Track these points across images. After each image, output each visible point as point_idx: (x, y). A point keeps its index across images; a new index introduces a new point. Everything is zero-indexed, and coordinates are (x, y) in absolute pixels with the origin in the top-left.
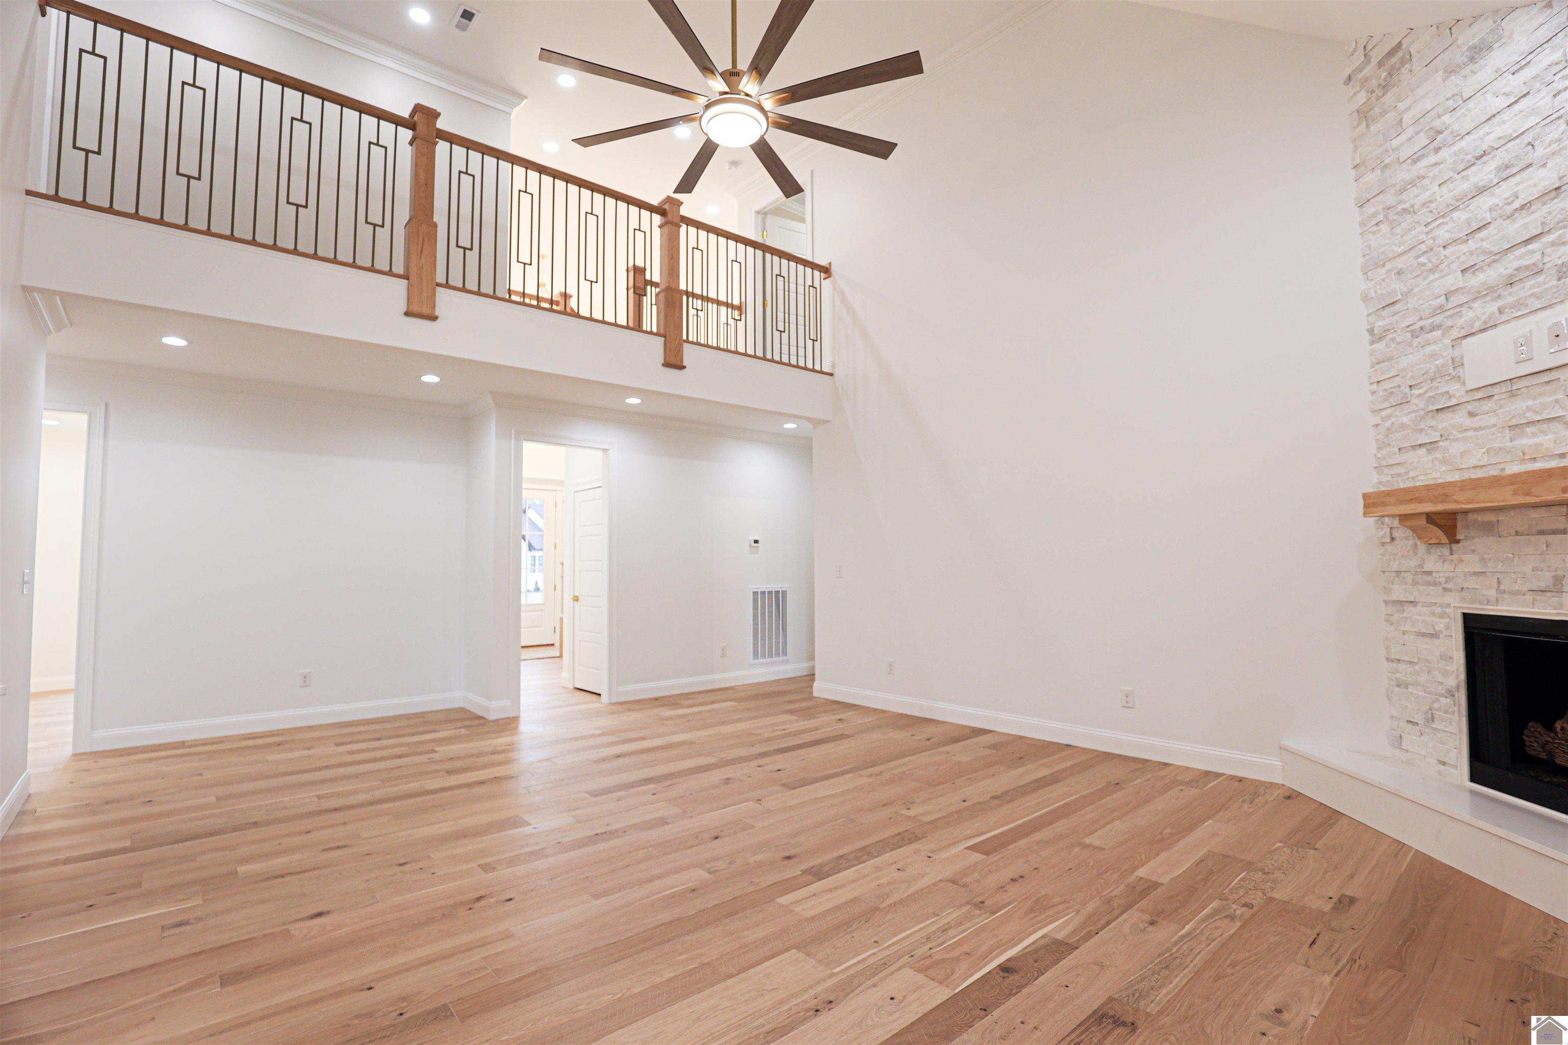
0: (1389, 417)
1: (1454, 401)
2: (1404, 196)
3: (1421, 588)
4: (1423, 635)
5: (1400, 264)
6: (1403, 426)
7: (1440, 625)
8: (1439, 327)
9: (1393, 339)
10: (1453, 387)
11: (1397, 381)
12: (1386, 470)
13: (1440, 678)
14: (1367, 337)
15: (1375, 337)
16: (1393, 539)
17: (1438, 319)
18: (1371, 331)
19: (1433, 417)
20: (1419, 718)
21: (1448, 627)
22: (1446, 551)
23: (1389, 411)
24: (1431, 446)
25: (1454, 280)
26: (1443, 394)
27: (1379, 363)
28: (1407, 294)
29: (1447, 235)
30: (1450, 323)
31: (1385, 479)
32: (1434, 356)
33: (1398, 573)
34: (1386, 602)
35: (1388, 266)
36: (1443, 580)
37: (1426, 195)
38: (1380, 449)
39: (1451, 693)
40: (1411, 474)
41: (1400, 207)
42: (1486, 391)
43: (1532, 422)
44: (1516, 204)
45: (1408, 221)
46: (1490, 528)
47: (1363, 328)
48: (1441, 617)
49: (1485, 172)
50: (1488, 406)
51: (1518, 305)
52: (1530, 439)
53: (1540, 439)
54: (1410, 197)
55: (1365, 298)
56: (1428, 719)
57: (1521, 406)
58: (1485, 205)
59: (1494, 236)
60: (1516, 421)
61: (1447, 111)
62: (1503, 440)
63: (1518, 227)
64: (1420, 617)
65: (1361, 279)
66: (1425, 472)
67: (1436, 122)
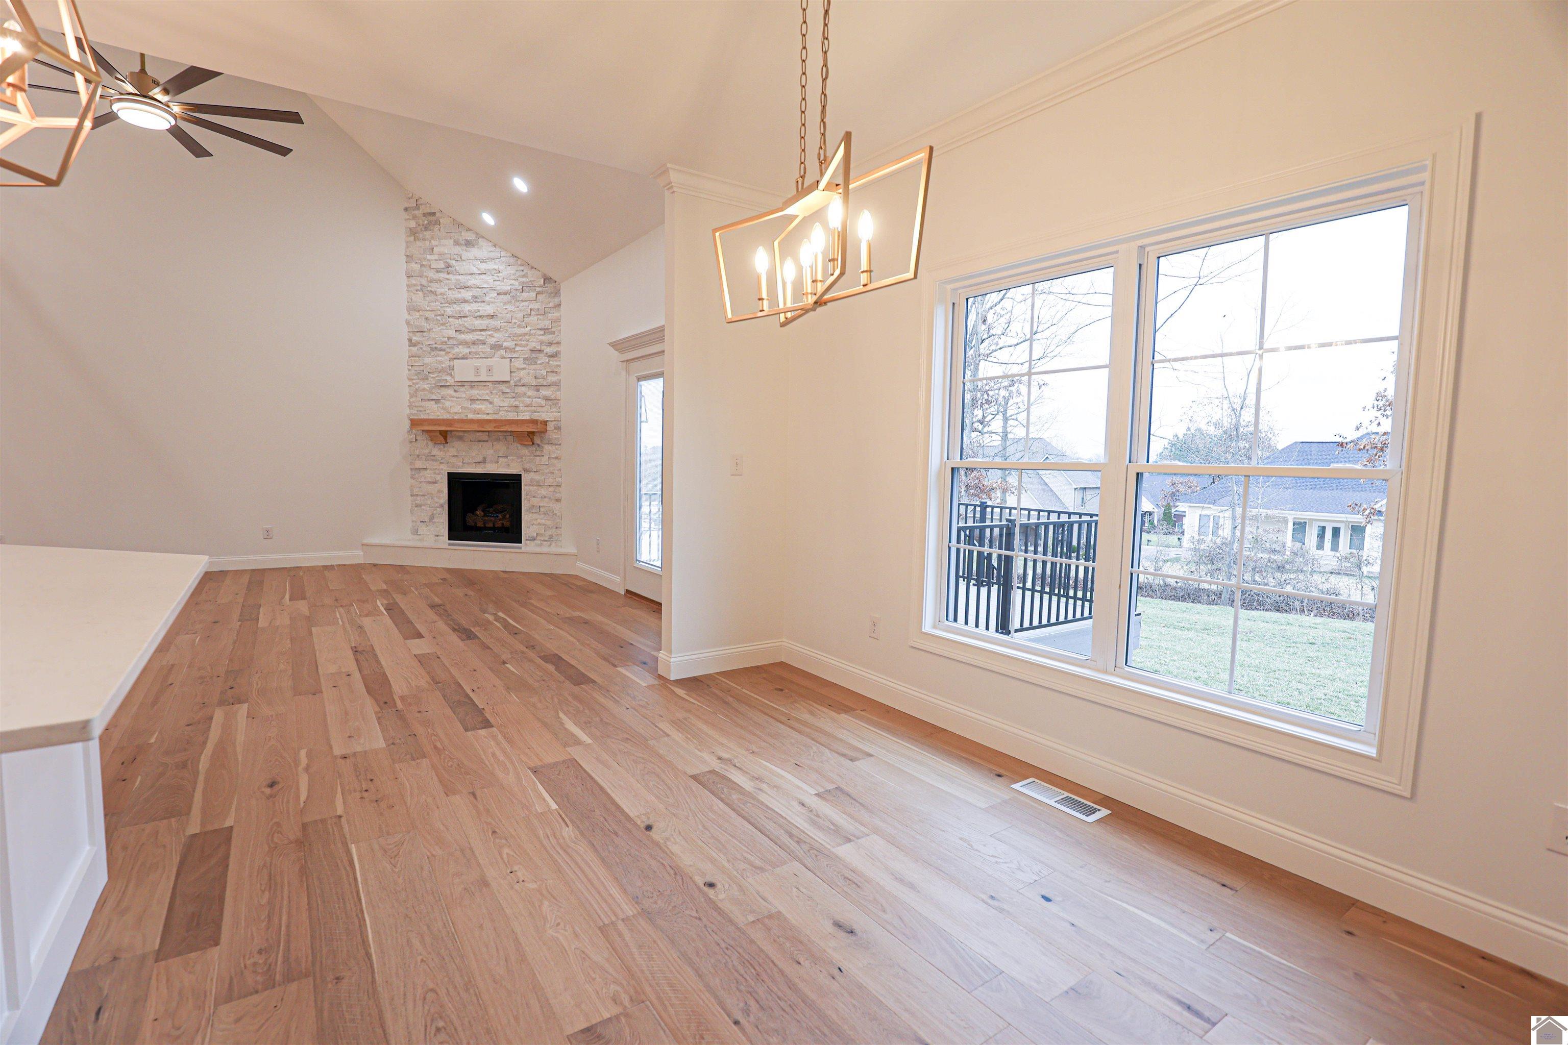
0: (417, 383)
1: (448, 384)
2: (431, 284)
3: (430, 462)
4: (430, 483)
5: (428, 314)
6: (424, 390)
7: (438, 478)
8: (444, 350)
9: (421, 348)
10: (449, 378)
11: (422, 368)
12: (414, 408)
13: (436, 500)
14: (407, 343)
15: (411, 343)
16: (416, 440)
17: (444, 347)
18: (410, 340)
19: (439, 388)
20: (427, 519)
21: (442, 478)
22: (442, 447)
23: (418, 381)
24: (437, 401)
25: (452, 333)
26: (444, 380)
27: (413, 357)
28: (430, 330)
29: (451, 313)
30: (448, 351)
32: (441, 362)
33: (418, 456)
34: (411, 469)
35: (421, 313)
36: (440, 459)
37: (442, 290)
38: (411, 397)
39: (442, 506)
40: (427, 412)
41: (429, 289)
42: (462, 383)
43: (478, 400)
44: (478, 314)
45: (432, 297)
46: (460, 438)
47: (406, 337)
48: (438, 474)
49: (467, 295)
50: (463, 389)
51: (476, 353)
52: (477, 406)
53: (481, 406)
54: (434, 287)
55: (408, 323)
56: (432, 518)
57: (474, 392)
58: (467, 308)
59: (469, 322)
60: (472, 398)
61: (454, 259)
62: (467, 404)
63: (478, 323)
64: (428, 475)
65: (406, 313)
66: (434, 412)
67: (448, 261)
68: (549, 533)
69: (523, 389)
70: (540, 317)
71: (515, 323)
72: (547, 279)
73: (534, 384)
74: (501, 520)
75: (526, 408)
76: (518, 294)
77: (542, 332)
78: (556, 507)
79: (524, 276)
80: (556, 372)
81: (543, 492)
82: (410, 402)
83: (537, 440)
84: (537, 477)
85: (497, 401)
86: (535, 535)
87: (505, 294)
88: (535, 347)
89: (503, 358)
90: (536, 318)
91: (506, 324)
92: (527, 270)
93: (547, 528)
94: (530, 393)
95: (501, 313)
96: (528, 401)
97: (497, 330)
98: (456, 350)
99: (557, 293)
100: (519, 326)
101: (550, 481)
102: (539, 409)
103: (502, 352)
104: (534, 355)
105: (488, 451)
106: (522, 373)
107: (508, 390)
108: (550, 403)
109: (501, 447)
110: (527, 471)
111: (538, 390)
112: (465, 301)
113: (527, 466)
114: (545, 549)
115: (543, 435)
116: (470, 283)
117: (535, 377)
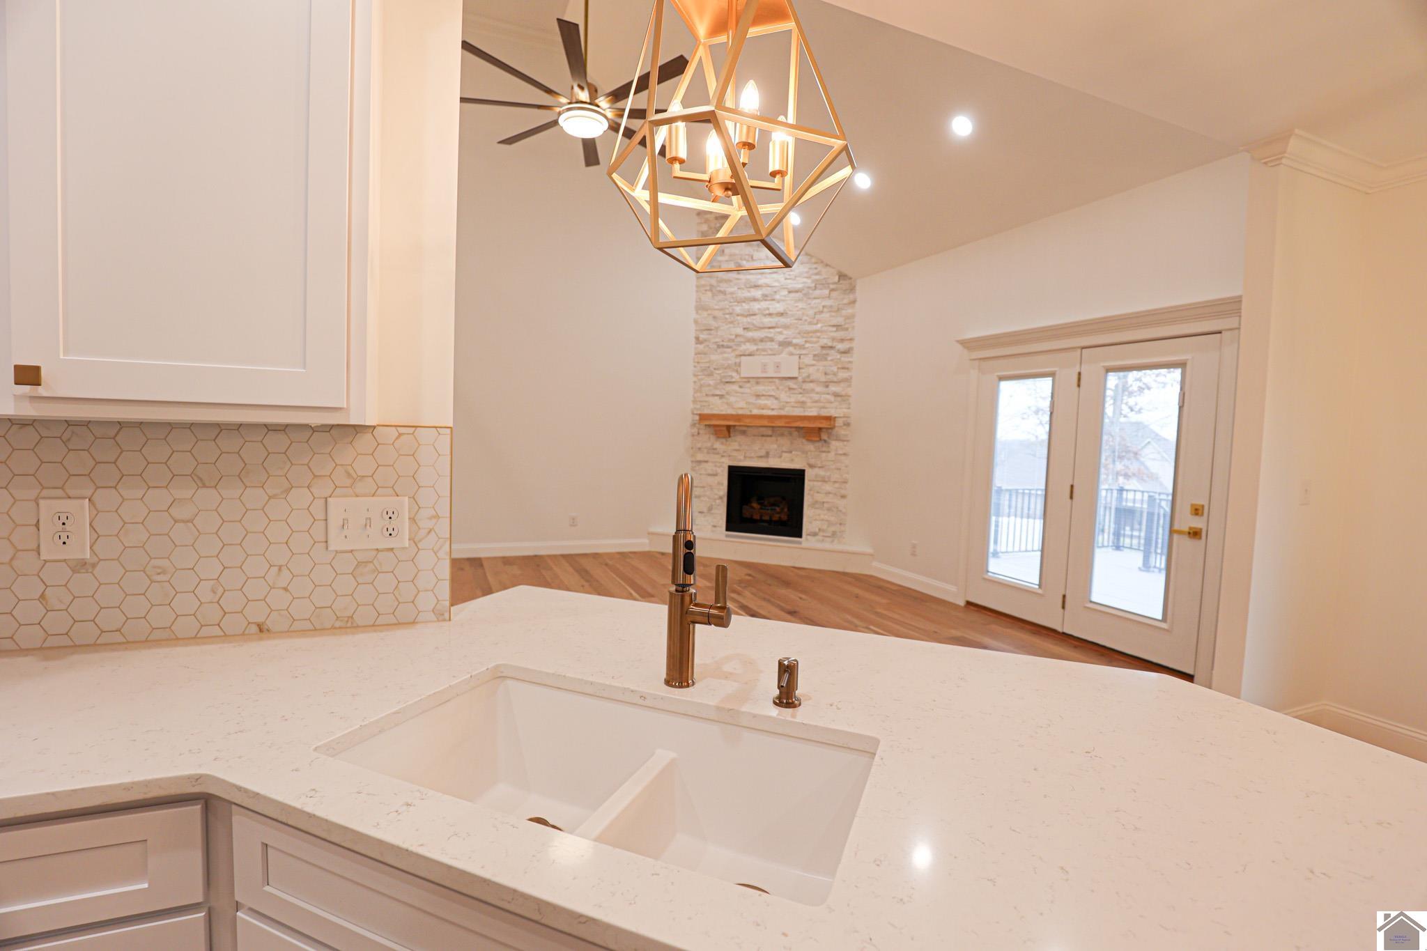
0: (702, 379)
1: (733, 380)
2: (721, 285)
3: (712, 455)
4: (710, 474)
5: (717, 313)
6: (709, 385)
7: (719, 470)
8: (731, 347)
9: (708, 346)
10: (734, 374)
11: (708, 365)
13: (716, 491)
14: (694, 340)
15: (698, 341)
16: (699, 434)
17: (731, 344)
18: (697, 338)
19: (724, 384)
20: (705, 510)
21: (722, 471)
22: (724, 440)
23: (703, 377)
24: (721, 396)
25: (739, 331)
26: (729, 376)
28: (717, 329)
29: (739, 311)
30: (735, 347)
31: (698, 407)
32: (727, 359)
33: (700, 449)
34: (692, 462)
35: (709, 312)
36: (721, 452)
37: (732, 290)
38: (695, 393)
39: (721, 498)
40: (711, 406)
41: (718, 289)
42: (748, 380)
43: (763, 395)
44: (767, 312)
45: (721, 297)
46: (744, 433)
47: (693, 335)
48: (719, 467)
49: (758, 293)
50: (748, 385)
51: (764, 350)
52: (762, 402)
53: (766, 402)
54: (723, 286)
55: (696, 322)
56: (710, 509)
57: (760, 389)
58: (756, 306)
59: (757, 320)
60: (758, 394)
61: (745, 260)
62: (752, 400)
63: (767, 321)
64: (709, 467)
65: (694, 312)
66: (718, 407)
67: (739, 261)
68: (833, 529)
69: (811, 385)
70: (833, 314)
71: (806, 320)
72: (842, 276)
73: (823, 379)
74: (780, 513)
75: (815, 404)
76: (811, 292)
77: (834, 329)
78: (841, 503)
79: (816, 274)
80: (848, 369)
81: (828, 487)
82: (694, 397)
83: (824, 436)
84: (822, 473)
85: (784, 396)
86: (817, 530)
87: (797, 291)
88: (826, 344)
89: (791, 354)
90: (828, 315)
91: (796, 321)
92: (820, 267)
93: (830, 523)
94: (819, 389)
95: (790, 311)
96: (816, 397)
97: (786, 327)
98: (743, 347)
99: (852, 289)
100: (810, 323)
101: (835, 476)
102: (827, 405)
103: (791, 349)
104: (824, 352)
105: (772, 445)
106: (811, 370)
107: (795, 386)
108: (839, 399)
109: (782, 441)
110: (811, 466)
111: (827, 386)
112: (755, 300)
113: (812, 461)
114: (827, 545)
115: (830, 431)
116: (761, 282)
117: (826, 374)
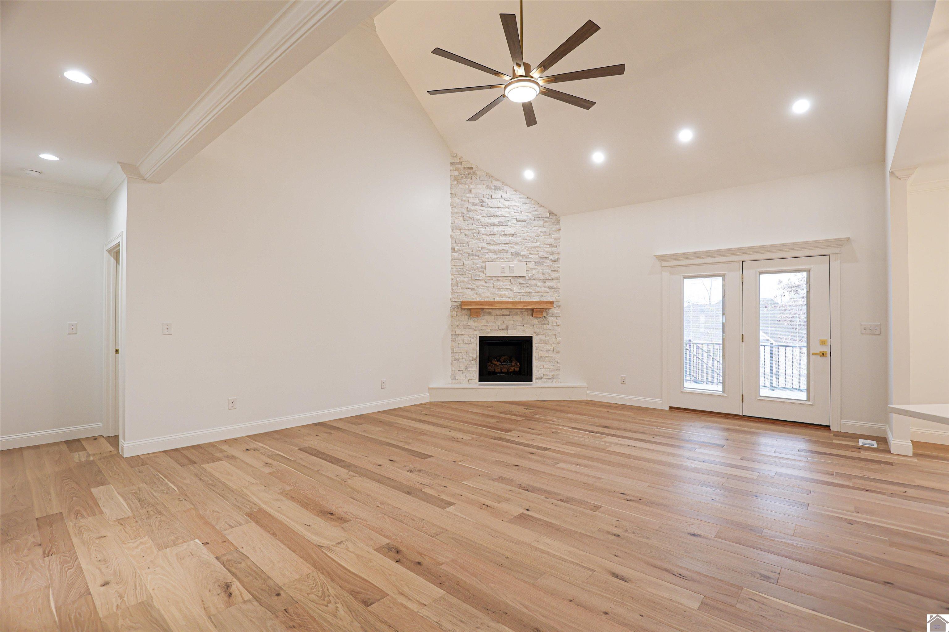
0: (458, 277)
1: (481, 278)
2: (469, 213)
3: (467, 330)
4: (466, 344)
5: (467, 232)
6: (463, 281)
7: (473, 340)
8: (478, 256)
9: (461, 254)
10: (481, 274)
11: (462, 267)
12: (455, 294)
13: (471, 355)
14: (451, 250)
15: (454, 250)
17: (478, 254)
19: (474, 281)
20: (463, 369)
21: (475, 341)
22: (476, 319)
23: (459, 275)
24: (472, 289)
25: (484, 245)
26: (478, 275)
27: (455, 260)
28: (468, 242)
29: (484, 232)
30: (481, 256)
31: (455, 296)
32: (477, 263)
33: (458, 326)
34: (452, 335)
35: (462, 231)
36: (474, 327)
37: (478, 217)
38: (453, 286)
39: (475, 359)
41: (468, 215)
42: (491, 278)
43: (503, 288)
44: (503, 233)
45: (470, 221)
46: (490, 313)
47: (450, 246)
48: (473, 338)
49: (496, 220)
50: (492, 281)
51: (502, 258)
52: (502, 292)
53: (505, 293)
54: (471, 214)
55: (452, 237)
56: (467, 368)
57: (500, 284)
58: (495, 229)
59: (496, 238)
60: (499, 287)
61: (486, 198)
62: (496, 291)
63: (503, 239)
64: (466, 339)
65: (451, 230)
66: (471, 296)
67: (483, 198)
68: (553, 373)
69: (535, 281)
70: (547, 237)
71: (529, 240)
72: (551, 213)
73: (542, 278)
74: (515, 366)
75: (537, 294)
76: (532, 222)
77: (548, 246)
78: (557, 356)
79: (535, 211)
80: (557, 271)
81: (548, 347)
82: (452, 289)
83: (545, 314)
84: (543, 337)
85: (517, 289)
86: (543, 375)
87: (522, 221)
88: (543, 255)
89: (521, 261)
90: (543, 237)
91: (523, 240)
92: (537, 207)
93: (551, 370)
94: (539, 284)
95: (519, 233)
96: (538, 289)
97: (516, 244)
98: (487, 256)
99: (558, 222)
100: (532, 242)
101: (553, 340)
102: (546, 294)
103: (521, 258)
104: (542, 260)
105: (510, 321)
106: (534, 272)
107: (524, 282)
108: (553, 290)
109: (518, 318)
110: (536, 334)
111: (545, 282)
112: (494, 225)
113: (537, 331)
114: (549, 384)
115: (547, 311)
116: (498, 213)
117: (543, 274)
